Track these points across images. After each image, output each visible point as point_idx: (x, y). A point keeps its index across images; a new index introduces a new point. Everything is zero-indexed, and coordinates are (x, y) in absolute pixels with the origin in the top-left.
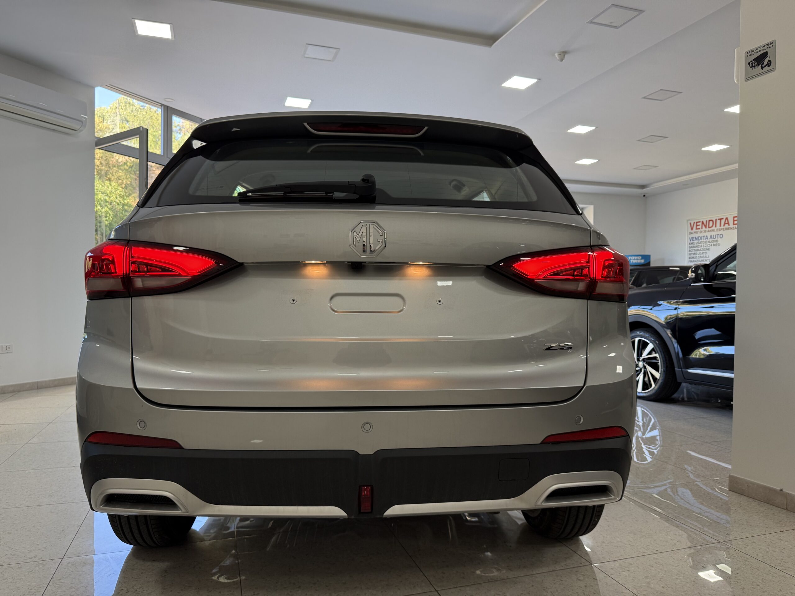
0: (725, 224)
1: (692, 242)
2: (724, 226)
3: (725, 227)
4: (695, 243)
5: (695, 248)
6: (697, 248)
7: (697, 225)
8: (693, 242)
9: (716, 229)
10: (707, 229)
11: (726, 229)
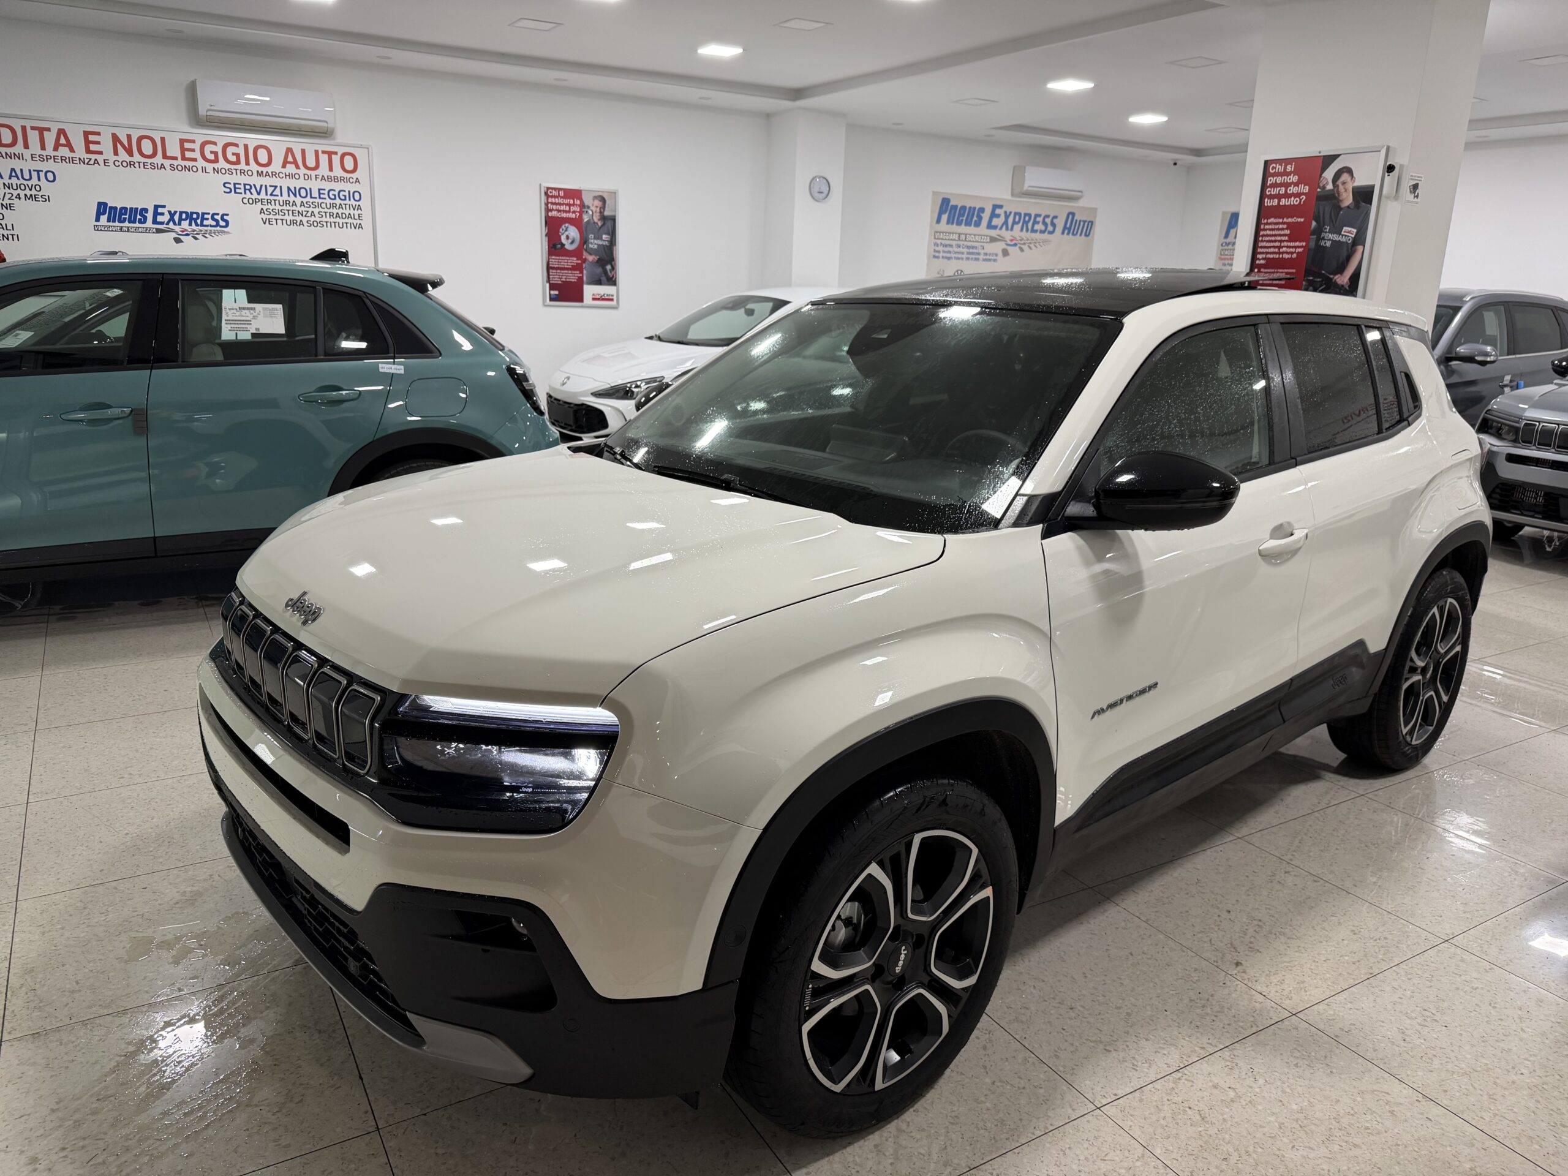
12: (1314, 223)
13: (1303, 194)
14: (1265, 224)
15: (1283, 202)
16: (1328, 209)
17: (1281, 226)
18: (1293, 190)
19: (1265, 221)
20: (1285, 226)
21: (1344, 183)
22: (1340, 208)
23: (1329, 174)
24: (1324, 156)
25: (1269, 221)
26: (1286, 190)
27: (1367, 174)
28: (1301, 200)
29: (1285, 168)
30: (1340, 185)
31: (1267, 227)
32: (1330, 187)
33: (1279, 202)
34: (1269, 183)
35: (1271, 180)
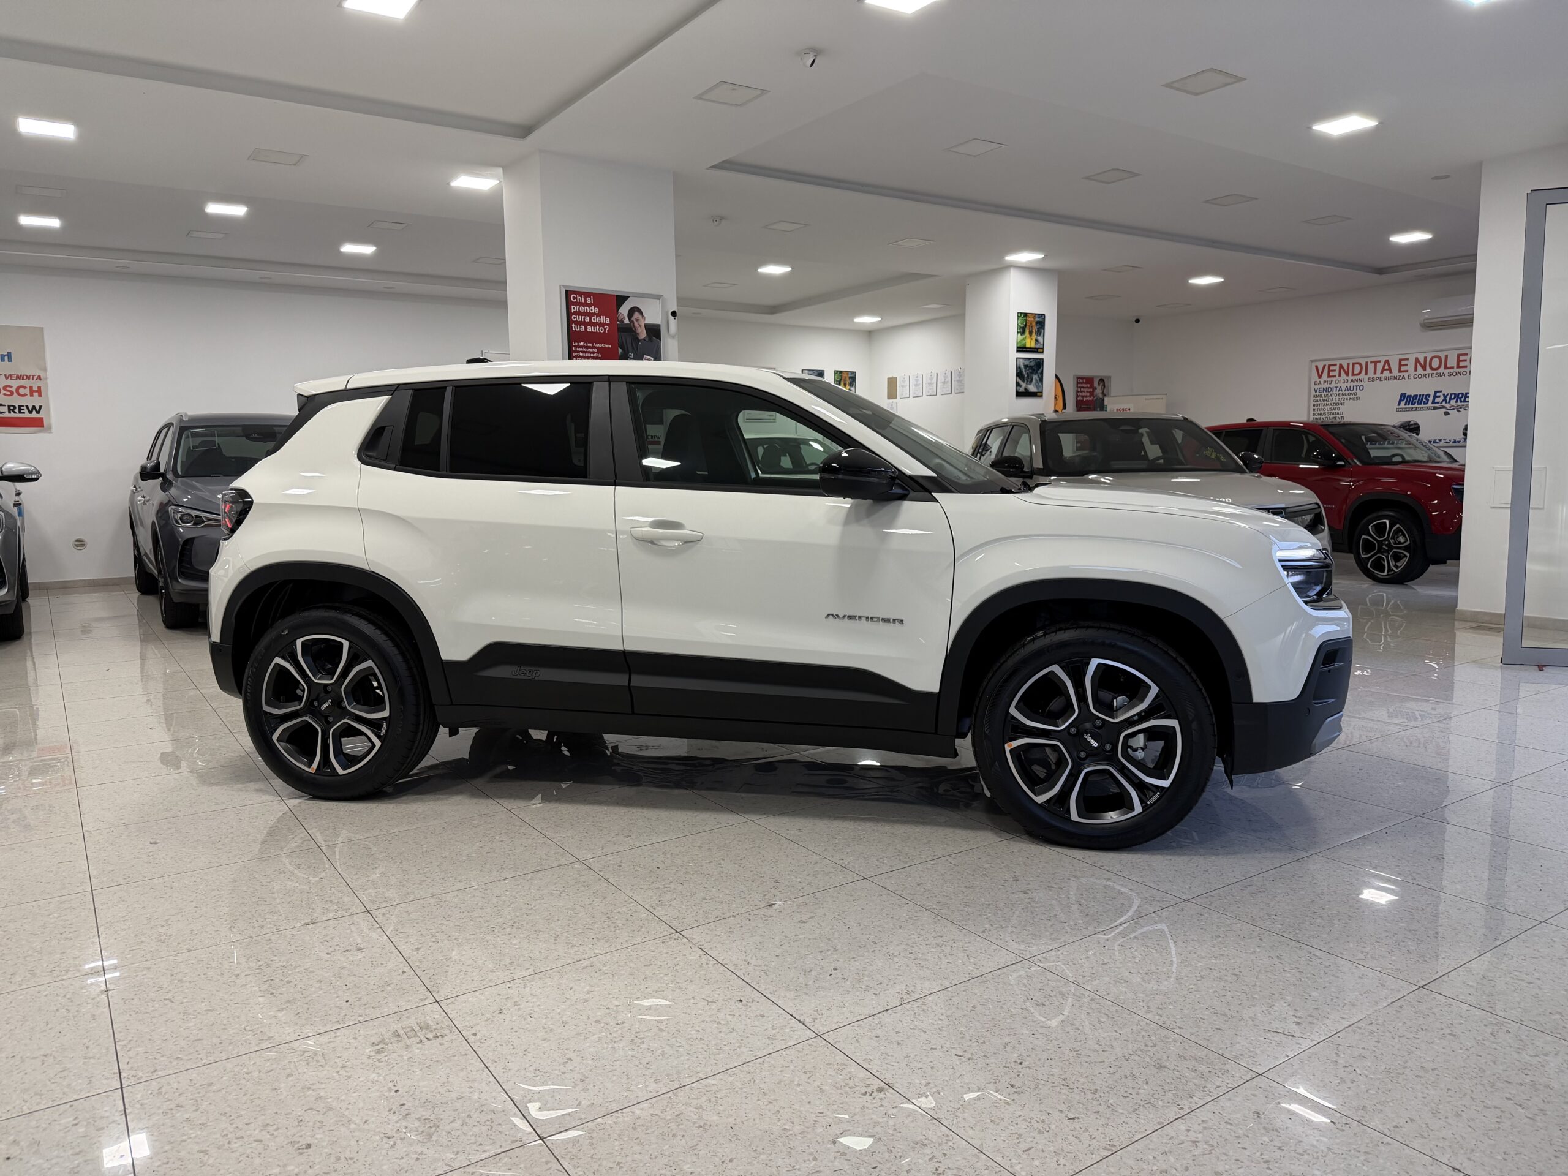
12: (620, 350)
13: (606, 324)
14: (576, 347)
15: (590, 329)
16: (629, 340)
17: (592, 350)
18: (595, 319)
19: (576, 344)
20: (596, 350)
21: (637, 320)
22: (637, 338)
23: (624, 310)
24: (617, 296)
25: (580, 344)
26: (590, 319)
27: (652, 315)
28: (605, 329)
29: (585, 300)
30: (635, 322)
31: (578, 349)
32: (627, 321)
33: (586, 328)
34: (573, 310)
35: (574, 309)
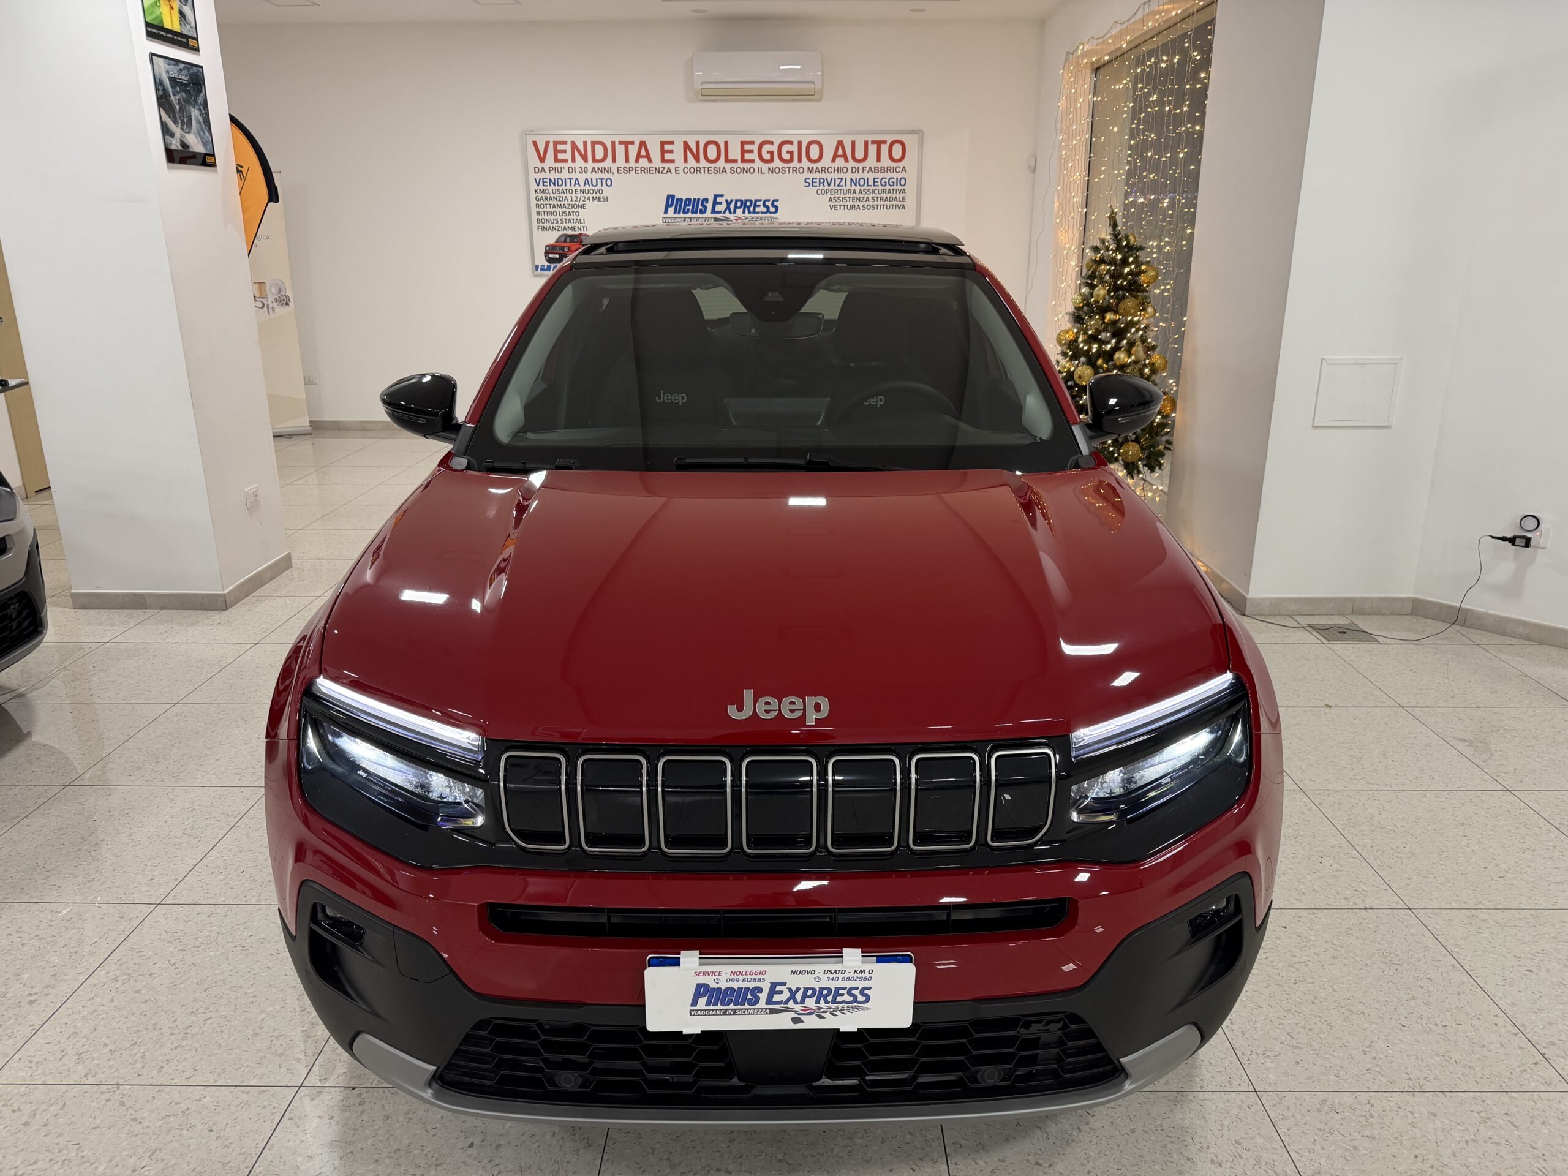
0: (638, 157)
1: (541, 187)
2: (637, 161)
3: (639, 165)
4: (550, 191)
5: (551, 202)
6: (556, 203)
7: (556, 152)
8: (545, 188)
9: (614, 167)
10: (590, 165)
11: (643, 170)
